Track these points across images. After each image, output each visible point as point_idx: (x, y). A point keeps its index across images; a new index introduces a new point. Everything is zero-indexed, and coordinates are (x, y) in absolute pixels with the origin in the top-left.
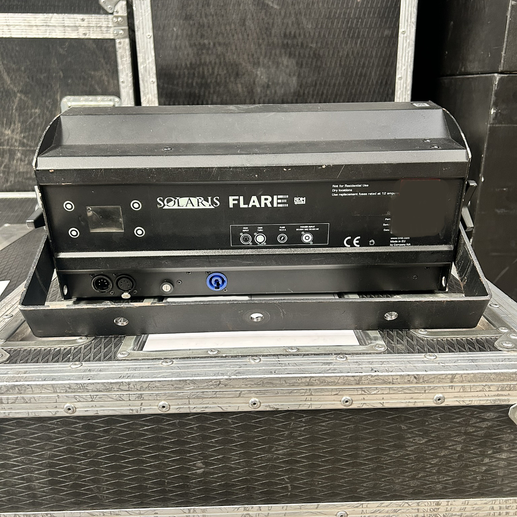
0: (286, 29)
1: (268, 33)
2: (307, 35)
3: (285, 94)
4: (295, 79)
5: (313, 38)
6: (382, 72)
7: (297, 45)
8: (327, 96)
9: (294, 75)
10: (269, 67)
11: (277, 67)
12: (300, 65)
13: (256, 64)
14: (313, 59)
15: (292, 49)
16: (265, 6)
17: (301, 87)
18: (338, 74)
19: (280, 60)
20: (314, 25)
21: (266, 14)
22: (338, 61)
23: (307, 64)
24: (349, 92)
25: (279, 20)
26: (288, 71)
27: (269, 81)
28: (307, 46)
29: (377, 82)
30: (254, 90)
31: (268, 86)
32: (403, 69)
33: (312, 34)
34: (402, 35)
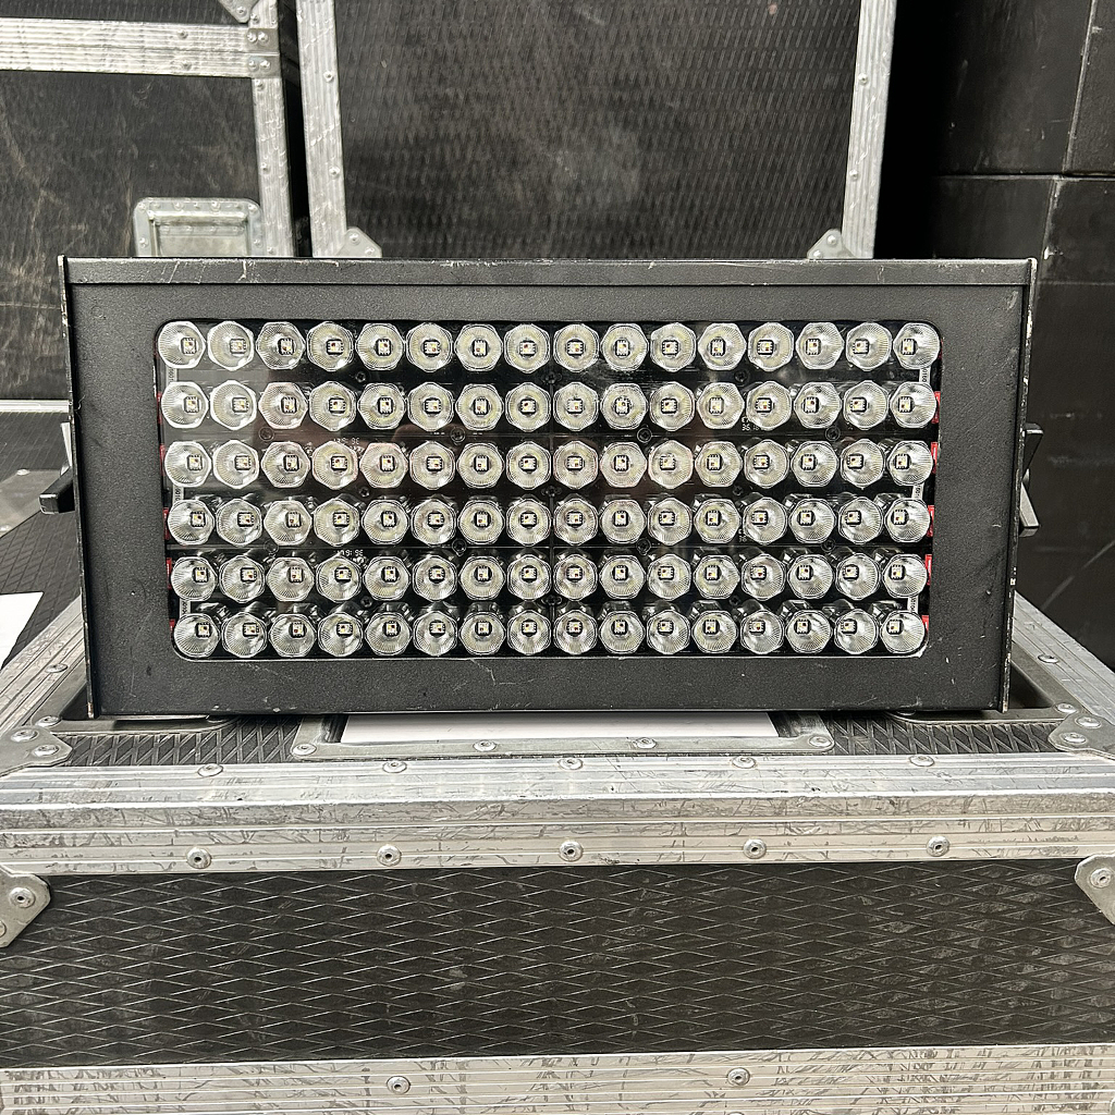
0: (618, 68)
1: (581, 77)
2: (663, 84)
3: (613, 206)
4: (634, 175)
5: (675, 89)
6: (818, 164)
7: (642, 103)
8: (702, 213)
9: (634, 166)
10: (580, 148)
11: (599, 148)
12: (646, 145)
13: (555, 141)
14: (673, 133)
15: (631, 111)
16: (575, 20)
17: (647, 191)
18: (725, 165)
19: (604, 133)
20: (679, 62)
21: (576, 36)
22: (727, 139)
23: (660, 143)
24: (747, 204)
25: (605, 50)
26: (620, 157)
27: (580, 178)
28: (662, 105)
29: (807, 185)
30: (549, 198)
31: (579, 189)
32: (862, 157)
33: (673, 82)
34: (862, 87)
